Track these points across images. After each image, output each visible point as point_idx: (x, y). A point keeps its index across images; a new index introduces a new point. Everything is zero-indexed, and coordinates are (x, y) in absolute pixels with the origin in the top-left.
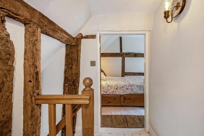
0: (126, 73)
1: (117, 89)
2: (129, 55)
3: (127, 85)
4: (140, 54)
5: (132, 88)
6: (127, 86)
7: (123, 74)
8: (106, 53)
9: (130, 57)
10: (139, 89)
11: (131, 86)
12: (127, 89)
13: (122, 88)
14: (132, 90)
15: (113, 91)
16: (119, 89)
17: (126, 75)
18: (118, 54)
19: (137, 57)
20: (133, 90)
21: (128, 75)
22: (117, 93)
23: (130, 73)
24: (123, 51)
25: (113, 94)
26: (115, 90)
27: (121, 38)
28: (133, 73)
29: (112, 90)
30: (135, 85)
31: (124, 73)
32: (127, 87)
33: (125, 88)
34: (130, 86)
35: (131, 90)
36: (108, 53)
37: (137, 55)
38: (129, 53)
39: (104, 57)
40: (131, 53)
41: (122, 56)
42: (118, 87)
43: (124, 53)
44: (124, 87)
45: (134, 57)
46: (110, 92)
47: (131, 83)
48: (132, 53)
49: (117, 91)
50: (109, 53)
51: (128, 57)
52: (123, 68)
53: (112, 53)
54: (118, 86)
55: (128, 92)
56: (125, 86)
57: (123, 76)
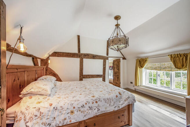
0: (84, 75)
1: (72, 112)
2: (87, 56)
3: (90, 100)
4: (97, 55)
5: (99, 105)
6: (91, 103)
7: (81, 77)
8: (61, 52)
9: (88, 58)
10: (108, 105)
11: (97, 102)
12: (90, 108)
13: (82, 109)
14: (99, 110)
15: (65, 119)
16: (76, 112)
17: (84, 78)
18: (76, 55)
19: (96, 59)
20: (100, 108)
21: (87, 78)
22: (73, 121)
23: (89, 75)
24: (81, 52)
25: (65, 124)
26: (69, 115)
27: (79, 37)
28: (91, 75)
29: (62, 117)
30: (102, 100)
31: (82, 75)
32: (90, 105)
33: (87, 107)
34: (95, 102)
35: (97, 110)
36: (63, 53)
37: (95, 57)
38: (87, 54)
39: (58, 56)
40: (89, 54)
41: (80, 57)
42: (74, 108)
43: (82, 54)
44: (85, 105)
45: (92, 59)
46: (58, 122)
47: (97, 96)
48: (91, 54)
49: (72, 116)
50: (65, 53)
51: (86, 58)
52: (81, 71)
53: (69, 53)
54: (74, 105)
55: (92, 114)
56: (88, 103)
57: (81, 80)
